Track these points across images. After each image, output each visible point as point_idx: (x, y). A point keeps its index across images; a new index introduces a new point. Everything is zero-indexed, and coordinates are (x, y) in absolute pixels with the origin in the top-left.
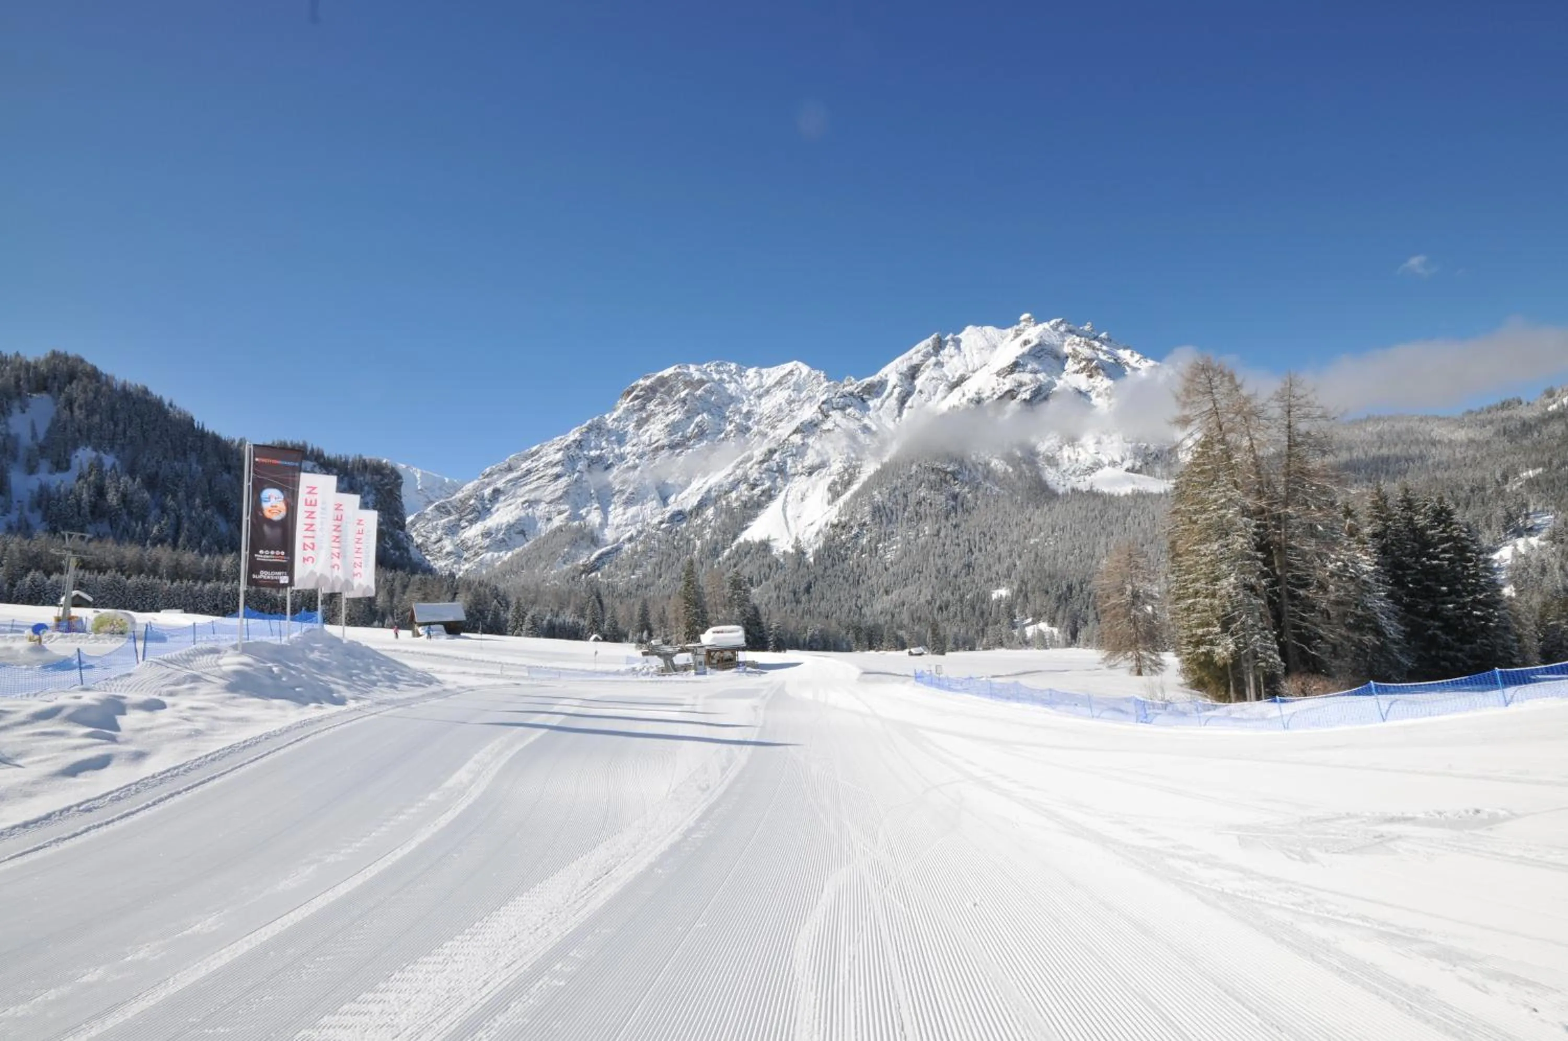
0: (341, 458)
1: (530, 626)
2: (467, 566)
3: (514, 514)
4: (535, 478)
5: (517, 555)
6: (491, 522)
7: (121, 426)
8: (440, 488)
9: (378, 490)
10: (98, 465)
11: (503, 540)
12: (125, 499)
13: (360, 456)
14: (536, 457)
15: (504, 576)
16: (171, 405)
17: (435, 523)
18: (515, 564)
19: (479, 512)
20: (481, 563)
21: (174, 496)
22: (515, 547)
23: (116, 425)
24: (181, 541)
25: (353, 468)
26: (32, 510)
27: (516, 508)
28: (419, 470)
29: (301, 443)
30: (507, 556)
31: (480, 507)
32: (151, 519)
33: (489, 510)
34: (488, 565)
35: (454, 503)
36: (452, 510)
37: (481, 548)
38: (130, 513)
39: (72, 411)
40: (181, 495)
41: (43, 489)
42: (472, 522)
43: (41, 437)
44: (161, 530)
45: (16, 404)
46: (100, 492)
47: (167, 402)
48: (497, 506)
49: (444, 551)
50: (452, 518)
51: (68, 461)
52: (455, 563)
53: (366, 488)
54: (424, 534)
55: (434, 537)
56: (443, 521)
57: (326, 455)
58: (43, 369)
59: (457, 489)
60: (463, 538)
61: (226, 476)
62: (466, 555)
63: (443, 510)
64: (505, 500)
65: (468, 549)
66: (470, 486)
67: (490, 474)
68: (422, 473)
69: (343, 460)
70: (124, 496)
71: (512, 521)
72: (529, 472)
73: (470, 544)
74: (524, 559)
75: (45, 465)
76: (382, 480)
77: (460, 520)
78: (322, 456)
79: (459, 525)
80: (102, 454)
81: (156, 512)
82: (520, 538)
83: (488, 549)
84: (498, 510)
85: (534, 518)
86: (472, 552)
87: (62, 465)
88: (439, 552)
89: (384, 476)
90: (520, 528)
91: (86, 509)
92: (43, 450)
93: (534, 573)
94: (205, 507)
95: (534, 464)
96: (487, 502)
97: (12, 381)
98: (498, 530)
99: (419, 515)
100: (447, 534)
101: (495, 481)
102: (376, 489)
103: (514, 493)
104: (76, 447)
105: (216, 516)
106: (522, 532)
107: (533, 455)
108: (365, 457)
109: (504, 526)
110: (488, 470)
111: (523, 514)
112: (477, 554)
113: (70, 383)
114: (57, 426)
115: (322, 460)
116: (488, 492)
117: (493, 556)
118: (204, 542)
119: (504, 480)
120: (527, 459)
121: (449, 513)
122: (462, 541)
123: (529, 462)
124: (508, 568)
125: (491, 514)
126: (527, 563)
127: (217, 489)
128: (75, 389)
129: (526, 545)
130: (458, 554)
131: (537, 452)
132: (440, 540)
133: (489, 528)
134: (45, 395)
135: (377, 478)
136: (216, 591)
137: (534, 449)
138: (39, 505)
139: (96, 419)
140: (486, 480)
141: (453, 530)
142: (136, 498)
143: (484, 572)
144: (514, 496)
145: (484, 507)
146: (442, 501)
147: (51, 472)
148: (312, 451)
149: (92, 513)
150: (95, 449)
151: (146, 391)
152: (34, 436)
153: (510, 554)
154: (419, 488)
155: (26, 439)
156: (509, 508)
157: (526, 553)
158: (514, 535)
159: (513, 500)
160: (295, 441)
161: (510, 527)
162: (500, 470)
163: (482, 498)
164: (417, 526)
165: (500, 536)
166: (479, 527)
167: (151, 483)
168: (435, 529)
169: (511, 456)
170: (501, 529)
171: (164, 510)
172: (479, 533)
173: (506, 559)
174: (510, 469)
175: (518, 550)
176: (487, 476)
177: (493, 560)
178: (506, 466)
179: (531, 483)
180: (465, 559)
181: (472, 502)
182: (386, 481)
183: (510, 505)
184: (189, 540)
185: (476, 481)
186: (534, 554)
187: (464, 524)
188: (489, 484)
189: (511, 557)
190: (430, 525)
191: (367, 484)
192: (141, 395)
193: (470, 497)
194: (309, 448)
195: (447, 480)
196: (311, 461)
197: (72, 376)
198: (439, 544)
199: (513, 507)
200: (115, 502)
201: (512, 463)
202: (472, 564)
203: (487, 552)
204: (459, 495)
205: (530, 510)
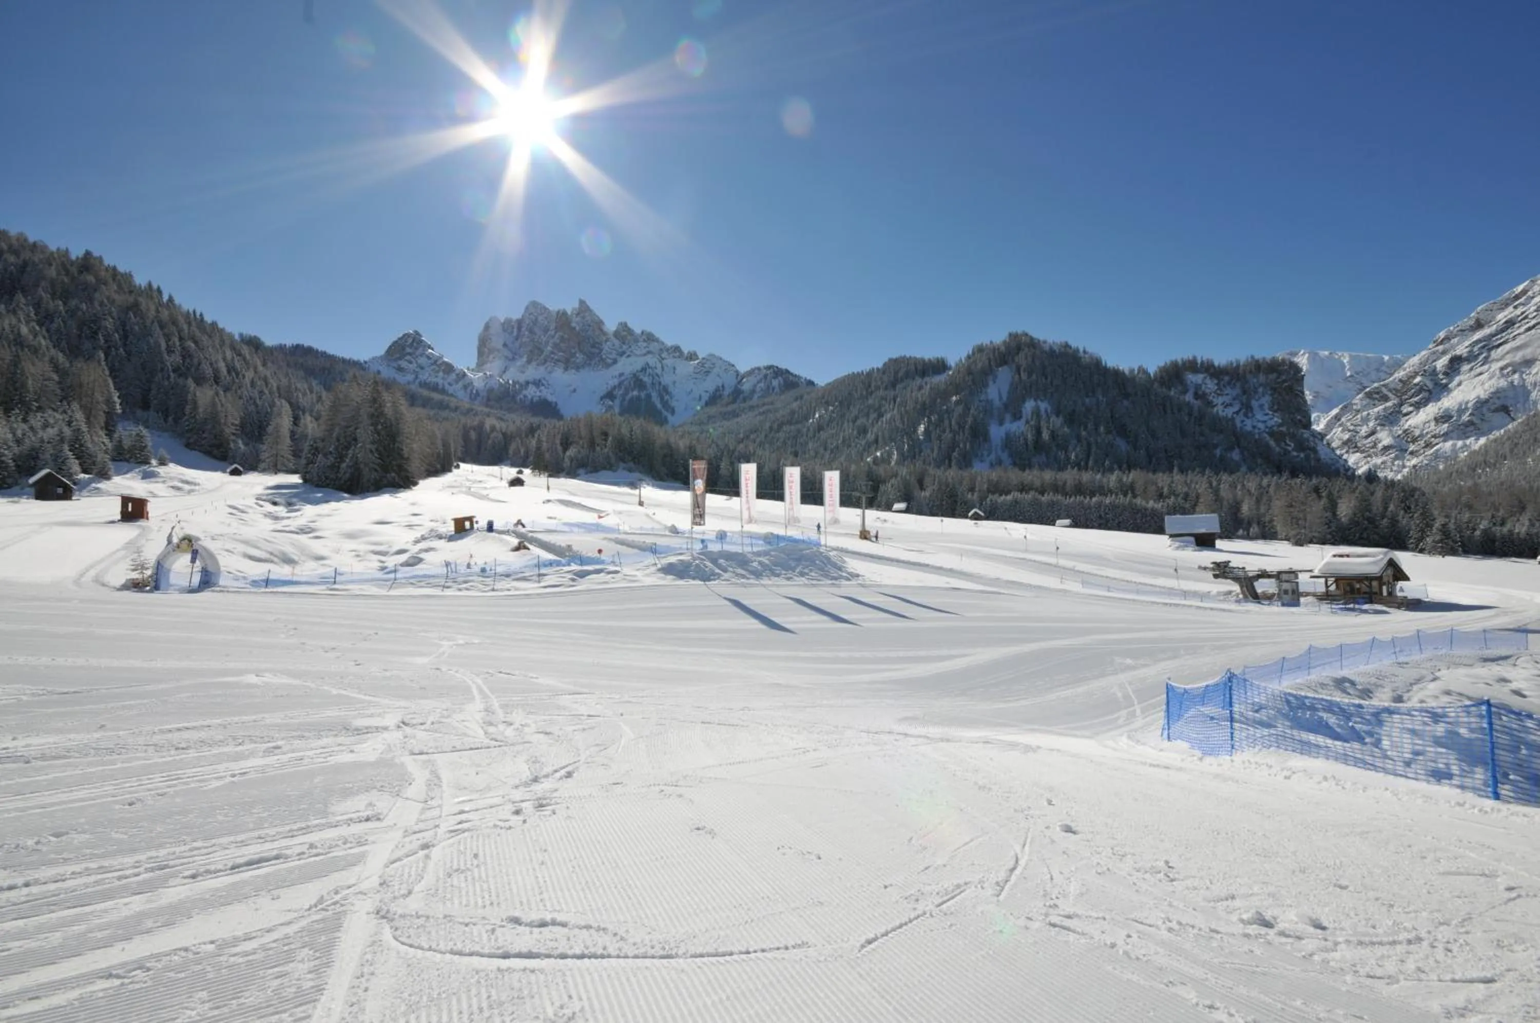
0: (1232, 364)
1: (1438, 538)
2: (1414, 461)
3: (1487, 386)
4: (1522, 329)
5: (1495, 440)
6: (1448, 402)
7: (1049, 380)
8: (1378, 370)
9: (1274, 390)
10: (1037, 413)
11: (1471, 423)
12: (1053, 435)
13: (1252, 357)
14: (1522, 300)
15: (1474, 470)
16: (1085, 352)
17: (1365, 413)
18: (1492, 453)
19: (1430, 391)
20: (1436, 456)
21: (1086, 428)
22: (1490, 431)
23: (1046, 378)
24: (1091, 463)
25: (1244, 371)
26: (1003, 451)
27: (1490, 379)
28: (1345, 354)
29: (1191, 358)
30: (1478, 443)
31: (1430, 385)
32: (1070, 448)
33: (1446, 385)
34: (1446, 458)
35: (1392, 386)
36: (1390, 395)
37: (1435, 436)
38: (1058, 446)
39: (1020, 374)
40: (1090, 426)
41: (1007, 435)
42: (1418, 406)
43: (1005, 398)
44: (1076, 456)
45: (990, 378)
46: (1038, 432)
47: (1081, 350)
48: (1457, 379)
49: (1380, 446)
50: (1389, 404)
51: (1021, 412)
52: (1396, 458)
53: (1261, 390)
54: (1352, 428)
55: (1364, 430)
56: (1376, 410)
57: (1216, 364)
58: (1003, 348)
59: (1399, 365)
60: (1406, 427)
61: (1126, 403)
62: (1412, 447)
63: (1376, 396)
64: (1471, 369)
65: (1414, 440)
66: (1415, 360)
67: (1447, 339)
68: (1350, 356)
69: (1235, 365)
70: (1053, 432)
71: (1483, 396)
72: (1510, 323)
73: (1417, 433)
74: (1507, 445)
75: (1008, 417)
76: (1278, 378)
77: (1401, 405)
78: (1213, 365)
79: (1400, 412)
80: (1039, 403)
81: (1074, 442)
82: (1499, 417)
83: (1446, 436)
84: (1459, 384)
85: (1524, 386)
86: (1422, 443)
87: (1017, 416)
88: (1372, 447)
89: (1280, 374)
90: (1498, 403)
91: (1031, 446)
92: (1006, 406)
93: (1526, 463)
94: (1109, 432)
95: (1518, 312)
96: (1441, 376)
97: (987, 362)
98: (1461, 411)
99: (1345, 407)
100: (1383, 425)
101: (1453, 347)
102: (1272, 389)
103: (1486, 358)
104: (1024, 401)
105: (1117, 439)
106: (1505, 409)
107: (1517, 297)
108: (1256, 357)
109: (1470, 405)
110: (1442, 335)
111: (1503, 383)
112: (1428, 445)
113: (1018, 353)
114: (1013, 387)
115: (1212, 370)
116: (1441, 363)
117: (1454, 445)
118: (1107, 463)
119: (1467, 343)
120: (1507, 305)
121: (1386, 399)
122: (1405, 431)
123: (1511, 308)
124: (1481, 458)
125: (1449, 391)
126: (1512, 451)
127: (1117, 416)
128: (1021, 359)
129: (1510, 426)
130: (1401, 448)
131: (1524, 292)
132: (1373, 433)
133: (1447, 410)
134: (1005, 367)
135: (1273, 376)
136: (1099, 505)
137: (1520, 288)
138: (1006, 446)
139: (1034, 377)
140: (1441, 348)
141: (1390, 419)
142: (1060, 433)
143: (1441, 467)
144: (1486, 361)
145: (1437, 384)
146: (1376, 385)
147: (1011, 422)
148: (1202, 362)
149: (1035, 448)
150: (1035, 400)
151: (1067, 346)
152: (1001, 398)
153: (1483, 441)
154: (1349, 374)
155: (997, 403)
156: (1481, 377)
157: (1510, 437)
158: (1488, 415)
159: (1486, 367)
160: (1185, 357)
161: (1481, 404)
162: (1462, 331)
163: (1434, 372)
164: (1343, 419)
165: (1465, 418)
166: (1431, 410)
167: (1071, 419)
168: (1365, 420)
169: (1479, 308)
170: (1467, 409)
171: (1079, 439)
172: (1431, 416)
173: (1476, 447)
174: (1479, 325)
175: (1496, 434)
176: (1442, 343)
177: (1454, 450)
178: (1472, 322)
179: (1514, 338)
180: (1412, 453)
181: (1418, 379)
182: (1284, 377)
183: (1481, 374)
184: (1096, 461)
185: (1423, 353)
186: (1526, 436)
187: (1406, 409)
188: (1444, 353)
189: (1485, 445)
190: (1359, 416)
191: (1261, 385)
192: (1063, 350)
193: (1416, 374)
194: (1199, 361)
195: (1386, 358)
196: (1202, 373)
197: (1019, 348)
198: (1372, 438)
199: (1485, 376)
200: (1047, 438)
201: (1481, 317)
202: (1421, 458)
203: (1445, 441)
204: (1400, 374)
205: (1516, 376)
